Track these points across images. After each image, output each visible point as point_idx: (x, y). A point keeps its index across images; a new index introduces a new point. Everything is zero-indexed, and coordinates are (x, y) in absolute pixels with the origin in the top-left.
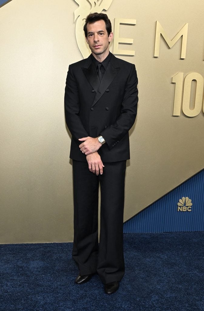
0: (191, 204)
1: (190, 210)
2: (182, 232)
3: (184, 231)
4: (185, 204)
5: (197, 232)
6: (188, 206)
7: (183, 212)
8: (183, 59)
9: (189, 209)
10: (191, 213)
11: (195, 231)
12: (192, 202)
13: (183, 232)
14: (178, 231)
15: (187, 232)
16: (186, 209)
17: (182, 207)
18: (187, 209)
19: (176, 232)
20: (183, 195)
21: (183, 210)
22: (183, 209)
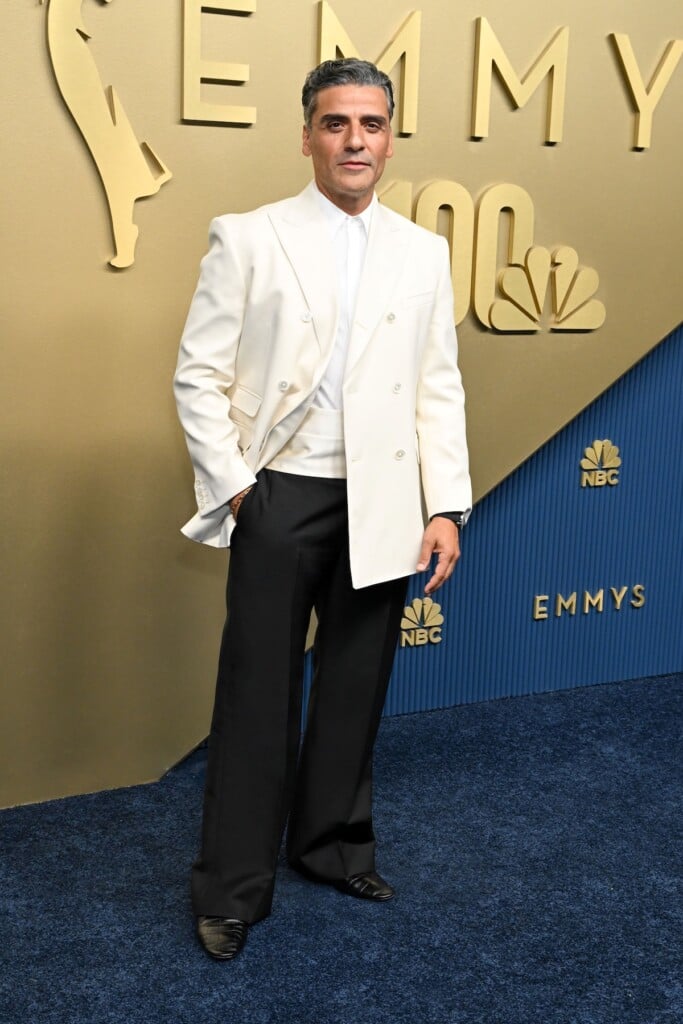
0: (440, 620)
1: (438, 639)
2: (415, 713)
3: (424, 709)
4: (422, 620)
5: (460, 706)
6: (430, 628)
7: (419, 646)
8: (407, 135)
9: (436, 634)
10: (441, 648)
11: (455, 706)
12: (442, 613)
13: (421, 712)
14: (406, 712)
15: (432, 711)
16: (425, 636)
17: (413, 632)
18: (428, 636)
19: (398, 715)
20: (414, 592)
21: (419, 642)
22: (419, 636)
